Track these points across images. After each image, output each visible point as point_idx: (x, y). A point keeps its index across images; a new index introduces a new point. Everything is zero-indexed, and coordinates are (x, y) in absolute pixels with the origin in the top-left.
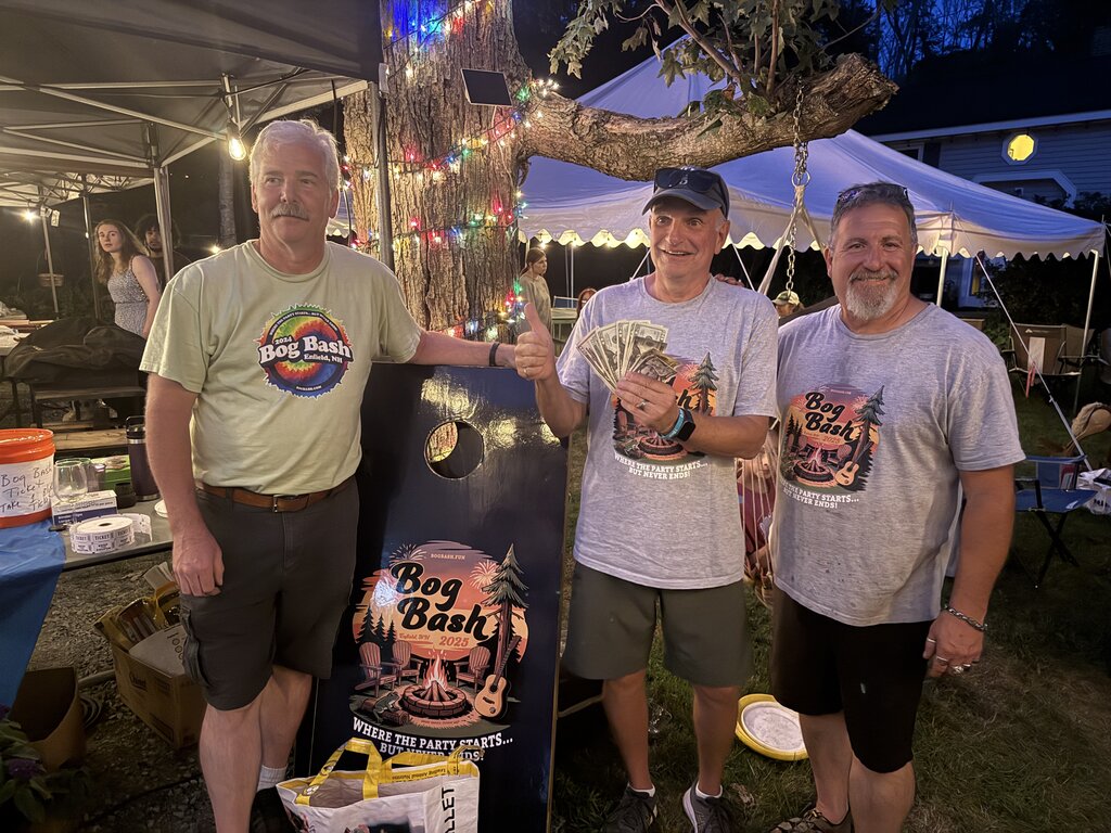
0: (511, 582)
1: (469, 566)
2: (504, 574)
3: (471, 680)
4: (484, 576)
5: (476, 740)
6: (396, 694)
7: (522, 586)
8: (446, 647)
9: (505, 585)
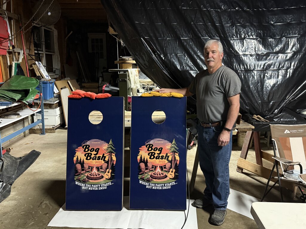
0: (111, 148)
1: (101, 145)
2: (110, 146)
3: (103, 171)
4: (105, 147)
5: (105, 184)
6: (85, 175)
7: (114, 149)
8: (97, 164)
9: (110, 149)
